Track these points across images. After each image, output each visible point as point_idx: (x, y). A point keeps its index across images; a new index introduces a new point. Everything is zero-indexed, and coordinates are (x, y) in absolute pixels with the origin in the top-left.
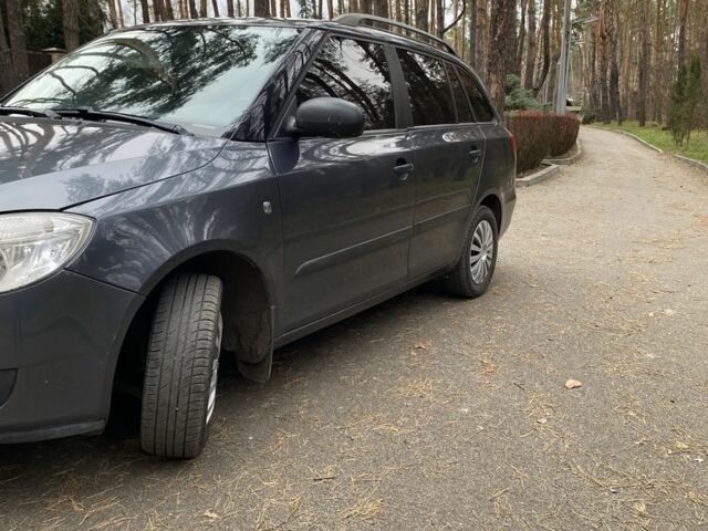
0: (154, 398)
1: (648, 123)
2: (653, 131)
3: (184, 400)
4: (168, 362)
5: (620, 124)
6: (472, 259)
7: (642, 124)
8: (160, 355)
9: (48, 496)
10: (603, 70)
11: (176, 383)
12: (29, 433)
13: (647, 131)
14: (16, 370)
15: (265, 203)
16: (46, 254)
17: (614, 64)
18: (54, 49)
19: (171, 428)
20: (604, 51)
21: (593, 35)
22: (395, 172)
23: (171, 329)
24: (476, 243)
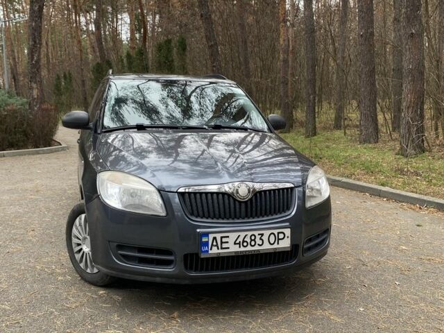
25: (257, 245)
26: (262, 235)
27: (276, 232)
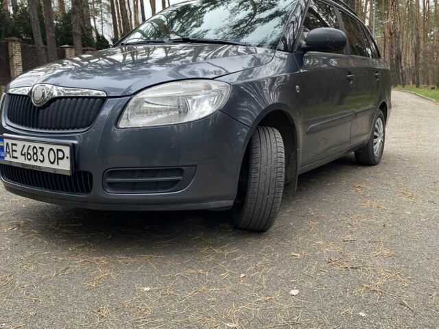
0: (256, 190)
1: (421, 86)
2: (426, 89)
3: (272, 191)
4: (263, 169)
5: (404, 87)
6: (375, 140)
7: (418, 86)
8: (258, 165)
9: (197, 246)
10: (391, 54)
11: (268, 182)
12: (198, 204)
13: (422, 90)
14: (196, 166)
15: (297, 87)
16: (206, 103)
17: (398, 50)
18: (67, 46)
19: (263, 209)
20: (391, 43)
21: (384, 33)
22: (347, 78)
23: (263, 151)
24: (376, 131)
25: (38, 161)
26: (42, 149)
27: (55, 148)
